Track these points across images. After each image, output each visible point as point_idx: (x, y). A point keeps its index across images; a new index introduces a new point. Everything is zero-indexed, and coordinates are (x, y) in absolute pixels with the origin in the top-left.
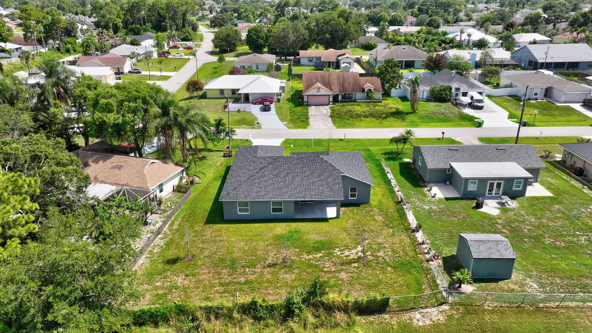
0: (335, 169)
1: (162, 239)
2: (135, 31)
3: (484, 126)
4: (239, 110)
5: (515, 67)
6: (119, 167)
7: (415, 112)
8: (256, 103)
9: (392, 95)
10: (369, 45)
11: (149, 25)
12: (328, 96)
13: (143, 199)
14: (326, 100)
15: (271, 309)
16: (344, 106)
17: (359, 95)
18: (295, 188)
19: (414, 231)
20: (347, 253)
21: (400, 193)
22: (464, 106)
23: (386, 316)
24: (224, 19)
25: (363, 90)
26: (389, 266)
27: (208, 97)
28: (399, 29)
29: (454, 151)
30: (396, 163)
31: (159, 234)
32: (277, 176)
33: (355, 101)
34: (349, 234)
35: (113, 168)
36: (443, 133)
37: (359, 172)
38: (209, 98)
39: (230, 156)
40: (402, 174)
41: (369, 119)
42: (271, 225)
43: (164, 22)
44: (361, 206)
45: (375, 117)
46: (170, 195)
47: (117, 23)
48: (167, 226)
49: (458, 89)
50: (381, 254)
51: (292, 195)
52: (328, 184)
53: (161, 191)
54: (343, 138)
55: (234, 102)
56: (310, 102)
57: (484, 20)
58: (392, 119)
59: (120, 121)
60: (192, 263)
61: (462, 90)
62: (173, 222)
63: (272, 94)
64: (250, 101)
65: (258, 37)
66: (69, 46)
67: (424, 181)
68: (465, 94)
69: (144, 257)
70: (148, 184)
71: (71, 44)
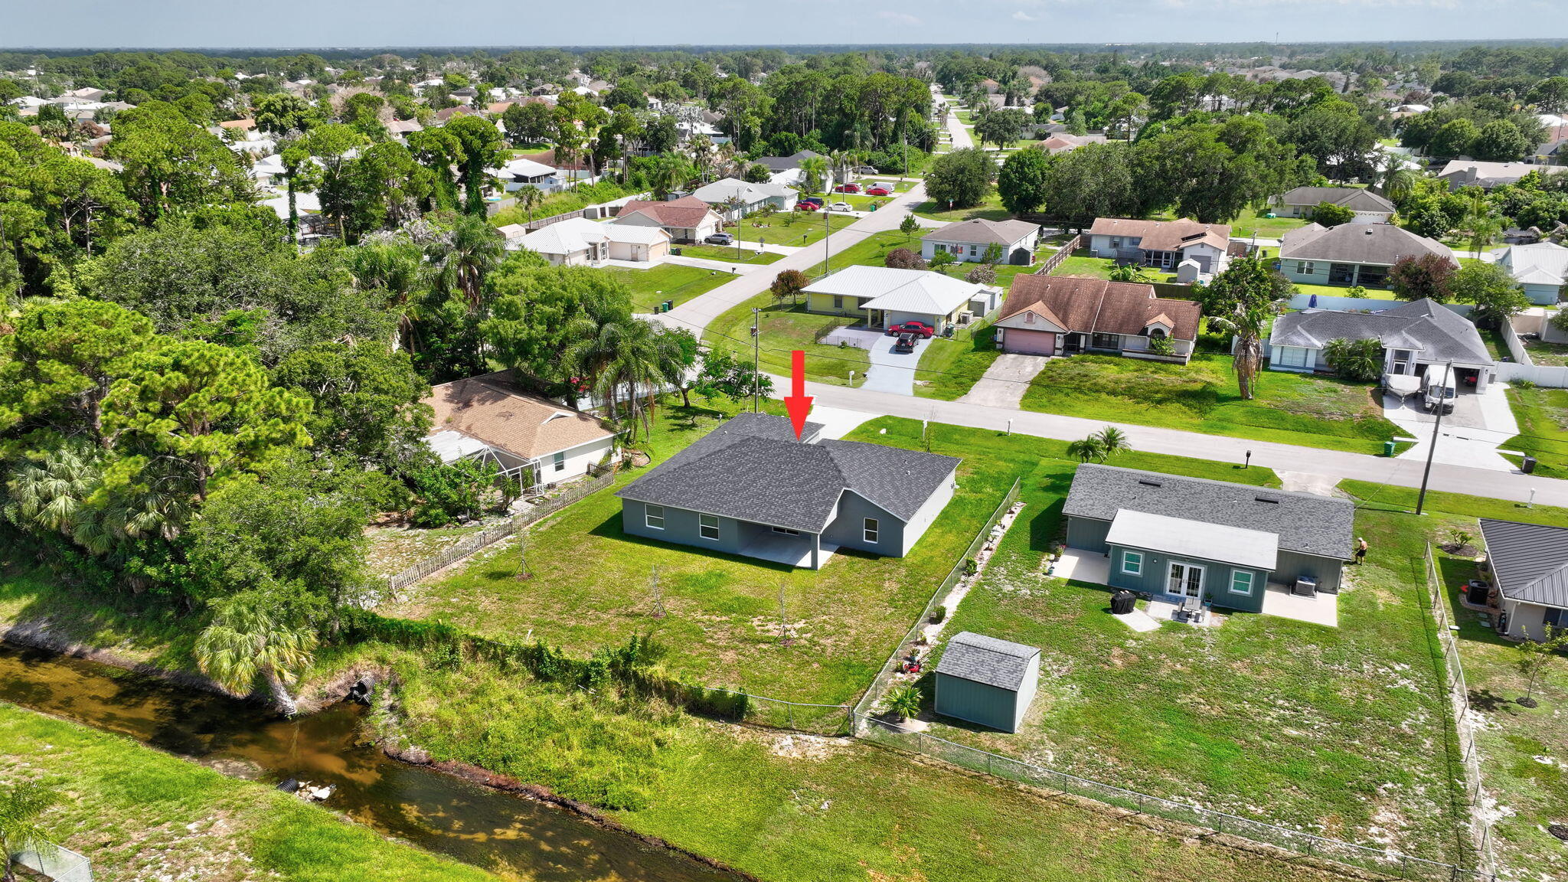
0: (839, 476)
1: (511, 541)
2: (783, 147)
3: (1404, 455)
4: (843, 343)
6: (508, 416)
7: (1247, 398)
8: (893, 332)
10: (1327, 213)
11: (816, 133)
12: (1052, 336)
13: (510, 473)
14: (1046, 343)
15: (566, 666)
16: (1081, 361)
19: (930, 621)
20: (770, 626)
21: (987, 553)
22: (1397, 398)
24: (1009, 123)
25: (1144, 332)
26: (822, 662)
27: (809, 308)
28: (1473, 170)
29: (1149, 487)
30: (1048, 500)
31: (510, 533)
33: (1119, 355)
35: (501, 415)
36: (1248, 455)
37: (897, 493)
38: (811, 312)
41: (1117, 400)
42: (689, 556)
43: (849, 128)
44: (881, 559)
45: (1135, 397)
46: (577, 479)
47: (749, 128)
48: (532, 525)
49: (1402, 355)
50: (828, 641)
51: (736, 508)
53: (559, 467)
54: (1004, 430)
55: (851, 327)
56: (1009, 343)
58: (1173, 405)
59: (524, 336)
60: (523, 584)
62: (545, 521)
63: (934, 315)
64: (885, 327)
66: (642, 173)
68: (1422, 370)
69: (464, 560)
70: (532, 450)
71: (648, 168)
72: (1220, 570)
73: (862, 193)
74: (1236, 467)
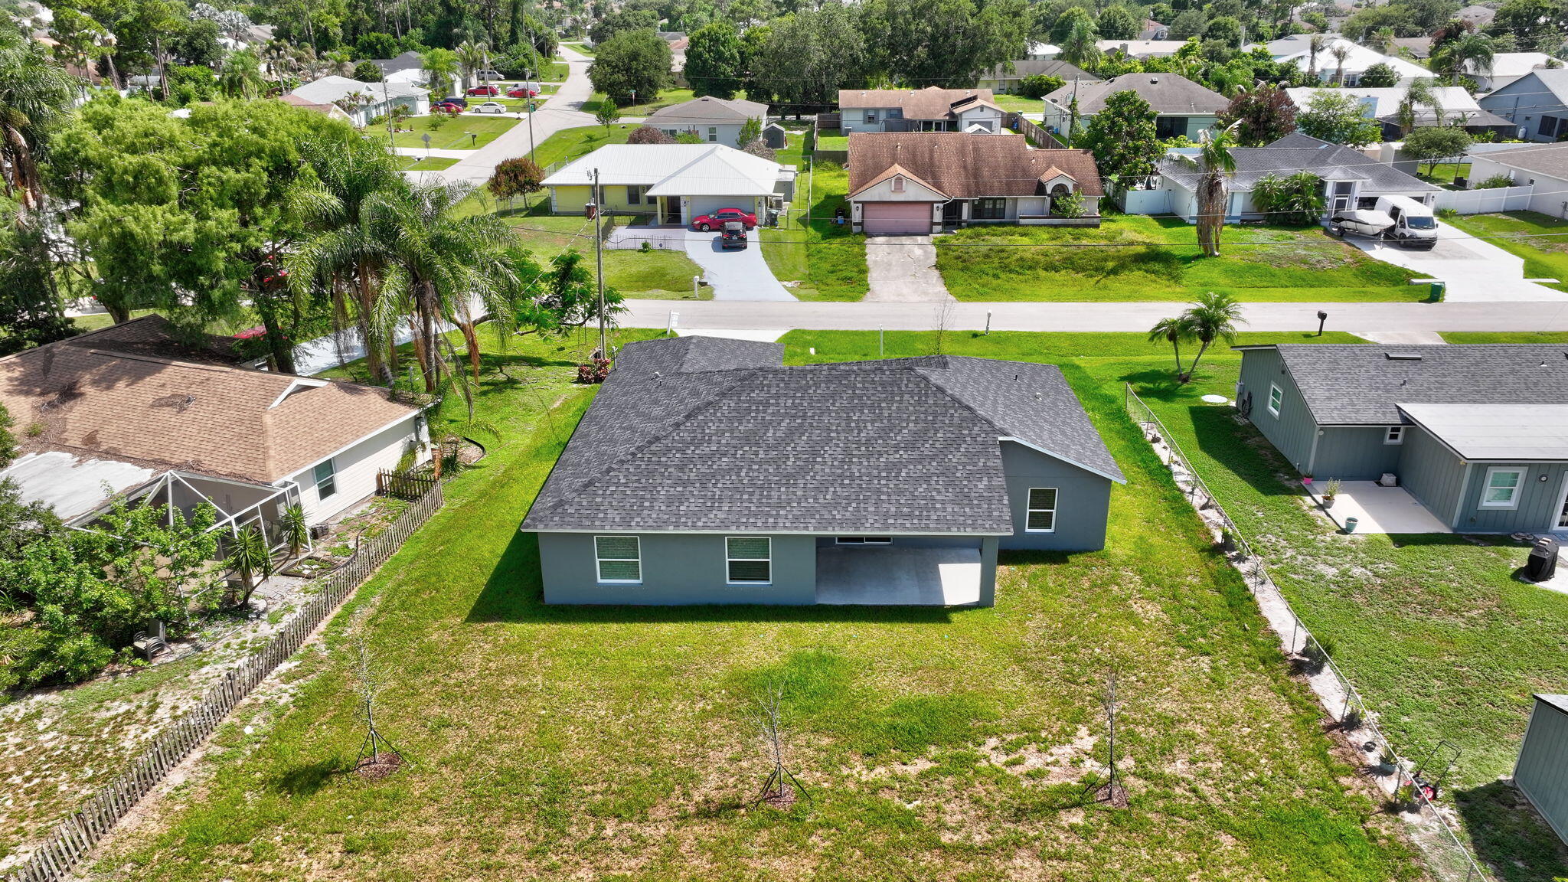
0: (975, 418)
1: (289, 677)
2: (376, 51)
3: (1449, 297)
4: (645, 245)
5: (1502, 134)
6: (180, 403)
7: (1212, 255)
8: (702, 225)
9: (1129, 206)
10: (1040, 85)
11: (417, 33)
12: (927, 207)
13: (239, 520)
14: (920, 217)
16: (978, 235)
17: (1027, 204)
18: (822, 488)
19: (1298, 668)
20: (1033, 760)
21: (1211, 514)
22: (1372, 239)
25: (1040, 189)
26: (1225, 826)
27: (554, 209)
28: (1125, 47)
29: (1405, 363)
30: (1179, 408)
31: (283, 656)
32: (751, 439)
33: (1016, 224)
34: (1035, 676)
35: (160, 404)
36: (1324, 318)
37: (1063, 433)
38: (558, 214)
39: (599, 380)
40: (1206, 444)
41: (1061, 276)
42: (725, 629)
43: (457, 26)
44: (1071, 559)
45: (1083, 270)
46: (364, 507)
47: (326, 29)
48: (322, 626)
49: (1344, 188)
50: (1179, 768)
51: (810, 513)
52: (947, 472)
53: (327, 491)
54: (982, 329)
55: (632, 225)
56: (871, 223)
57: (1370, 24)
58: (1137, 274)
59: (188, 233)
60: (386, 788)
61: (1359, 192)
62: (349, 611)
64: (684, 221)
65: (720, 57)
66: (189, 87)
67: (1296, 475)
68: (1369, 203)
69: (197, 754)
70: (271, 465)
71: (197, 81)
73: (501, 96)
74: (1307, 336)
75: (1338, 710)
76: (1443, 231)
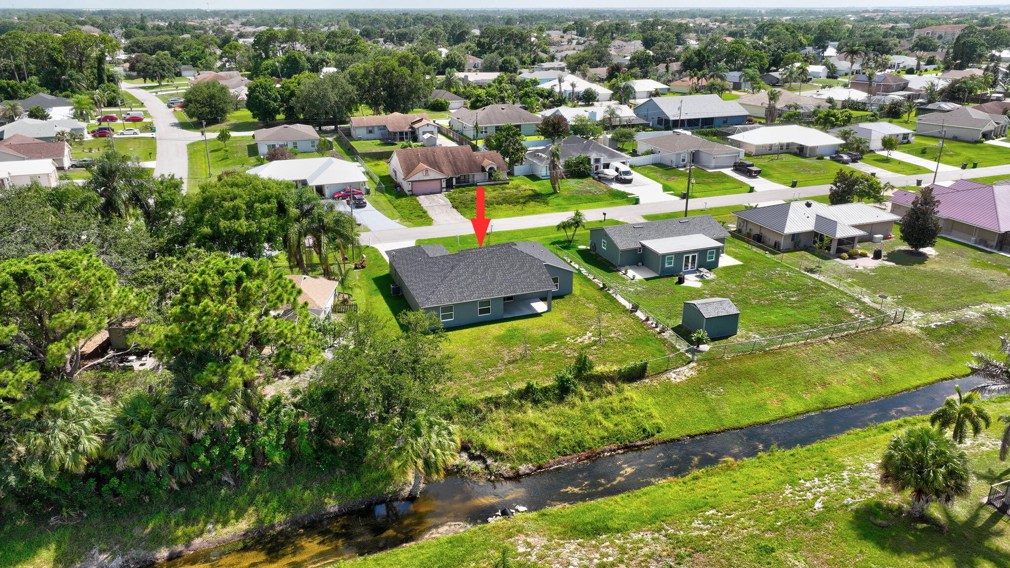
0: (535, 259)
3: (641, 201)
5: (645, 127)
7: (559, 192)
8: (338, 197)
9: (516, 173)
10: (441, 104)
12: (439, 181)
14: (436, 186)
15: (545, 391)
16: (463, 192)
17: (478, 177)
18: (501, 284)
19: (632, 312)
20: (580, 340)
21: (596, 280)
22: (611, 180)
23: (647, 381)
25: (483, 169)
26: (626, 343)
28: (466, 77)
30: (573, 251)
32: (474, 273)
33: (476, 185)
34: (571, 324)
36: (605, 214)
37: (555, 261)
39: (363, 267)
40: (587, 261)
41: (504, 206)
44: (565, 297)
45: (512, 203)
49: (597, 160)
50: (613, 335)
51: (501, 291)
52: (533, 274)
56: (415, 191)
57: (577, 60)
58: (532, 203)
61: (603, 161)
63: (359, 183)
64: (327, 196)
67: (615, 267)
68: (607, 166)
70: (317, 303)
72: (703, 252)
74: (601, 221)
75: (644, 318)
76: (635, 176)
